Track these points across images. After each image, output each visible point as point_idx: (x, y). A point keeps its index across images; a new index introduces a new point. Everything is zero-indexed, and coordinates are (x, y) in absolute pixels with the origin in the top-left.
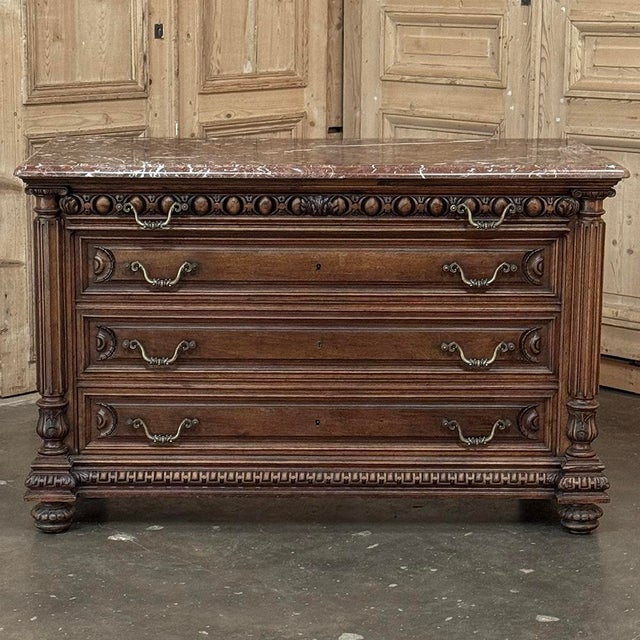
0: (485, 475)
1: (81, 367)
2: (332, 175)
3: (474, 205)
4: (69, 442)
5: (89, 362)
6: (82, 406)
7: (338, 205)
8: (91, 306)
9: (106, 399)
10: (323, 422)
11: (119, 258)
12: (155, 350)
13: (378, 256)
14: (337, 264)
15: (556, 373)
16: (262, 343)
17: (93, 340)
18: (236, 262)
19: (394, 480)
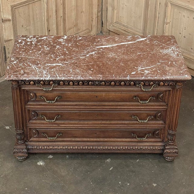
0: (143, 147)
1: (28, 121)
2: (101, 79)
3: (144, 83)
4: (25, 139)
5: (30, 119)
6: (28, 130)
7: (103, 84)
8: (30, 107)
9: (35, 128)
10: (98, 133)
11: (37, 95)
12: (49, 117)
13: (114, 94)
14: (102, 96)
15: (165, 123)
16: (80, 115)
17: (31, 114)
18: (72, 96)
19: (117, 149)
